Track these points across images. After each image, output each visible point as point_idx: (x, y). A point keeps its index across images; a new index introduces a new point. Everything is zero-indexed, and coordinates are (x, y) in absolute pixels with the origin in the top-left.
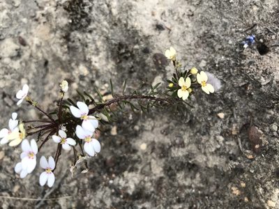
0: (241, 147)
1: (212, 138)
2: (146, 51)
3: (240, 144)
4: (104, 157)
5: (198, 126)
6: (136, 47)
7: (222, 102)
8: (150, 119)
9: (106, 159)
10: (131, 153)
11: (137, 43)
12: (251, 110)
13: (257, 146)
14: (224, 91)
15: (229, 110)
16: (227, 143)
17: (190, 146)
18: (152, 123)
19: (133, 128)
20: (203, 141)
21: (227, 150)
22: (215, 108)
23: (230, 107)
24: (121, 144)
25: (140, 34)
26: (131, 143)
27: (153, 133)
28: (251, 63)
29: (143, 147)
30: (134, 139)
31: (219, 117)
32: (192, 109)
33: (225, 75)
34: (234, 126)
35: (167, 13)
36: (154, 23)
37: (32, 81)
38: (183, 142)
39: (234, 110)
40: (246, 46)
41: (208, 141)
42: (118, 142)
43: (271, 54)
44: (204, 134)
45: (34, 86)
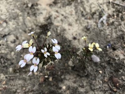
0: (110, 86)
1: (97, 81)
2: (69, 46)
3: (110, 85)
4: (44, 91)
5: (90, 77)
6: (66, 44)
7: (101, 66)
8: (68, 74)
9: (45, 92)
10: (59, 89)
11: (66, 43)
12: (112, 71)
13: (118, 84)
14: (101, 62)
15: (104, 70)
16: (104, 85)
17: (86, 87)
18: (69, 76)
19: (60, 77)
20: (93, 83)
21: (104, 88)
22: (97, 69)
23: (104, 69)
24: (54, 85)
25: (68, 40)
26: (59, 84)
27: (69, 82)
28: (110, 53)
29: (64, 88)
30: (60, 83)
31: (100, 73)
32: (88, 69)
33: (101, 56)
34: (106, 78)
35: (78, 35)
36: (73, 37)
37: (16, 54)
38: (83, 85)
39: (106, 70)
40: (108, 47)
41: (95, 83)
42: (52, 84)
43: (117, 50)
44: (93, 80)
45: (16, 56)
